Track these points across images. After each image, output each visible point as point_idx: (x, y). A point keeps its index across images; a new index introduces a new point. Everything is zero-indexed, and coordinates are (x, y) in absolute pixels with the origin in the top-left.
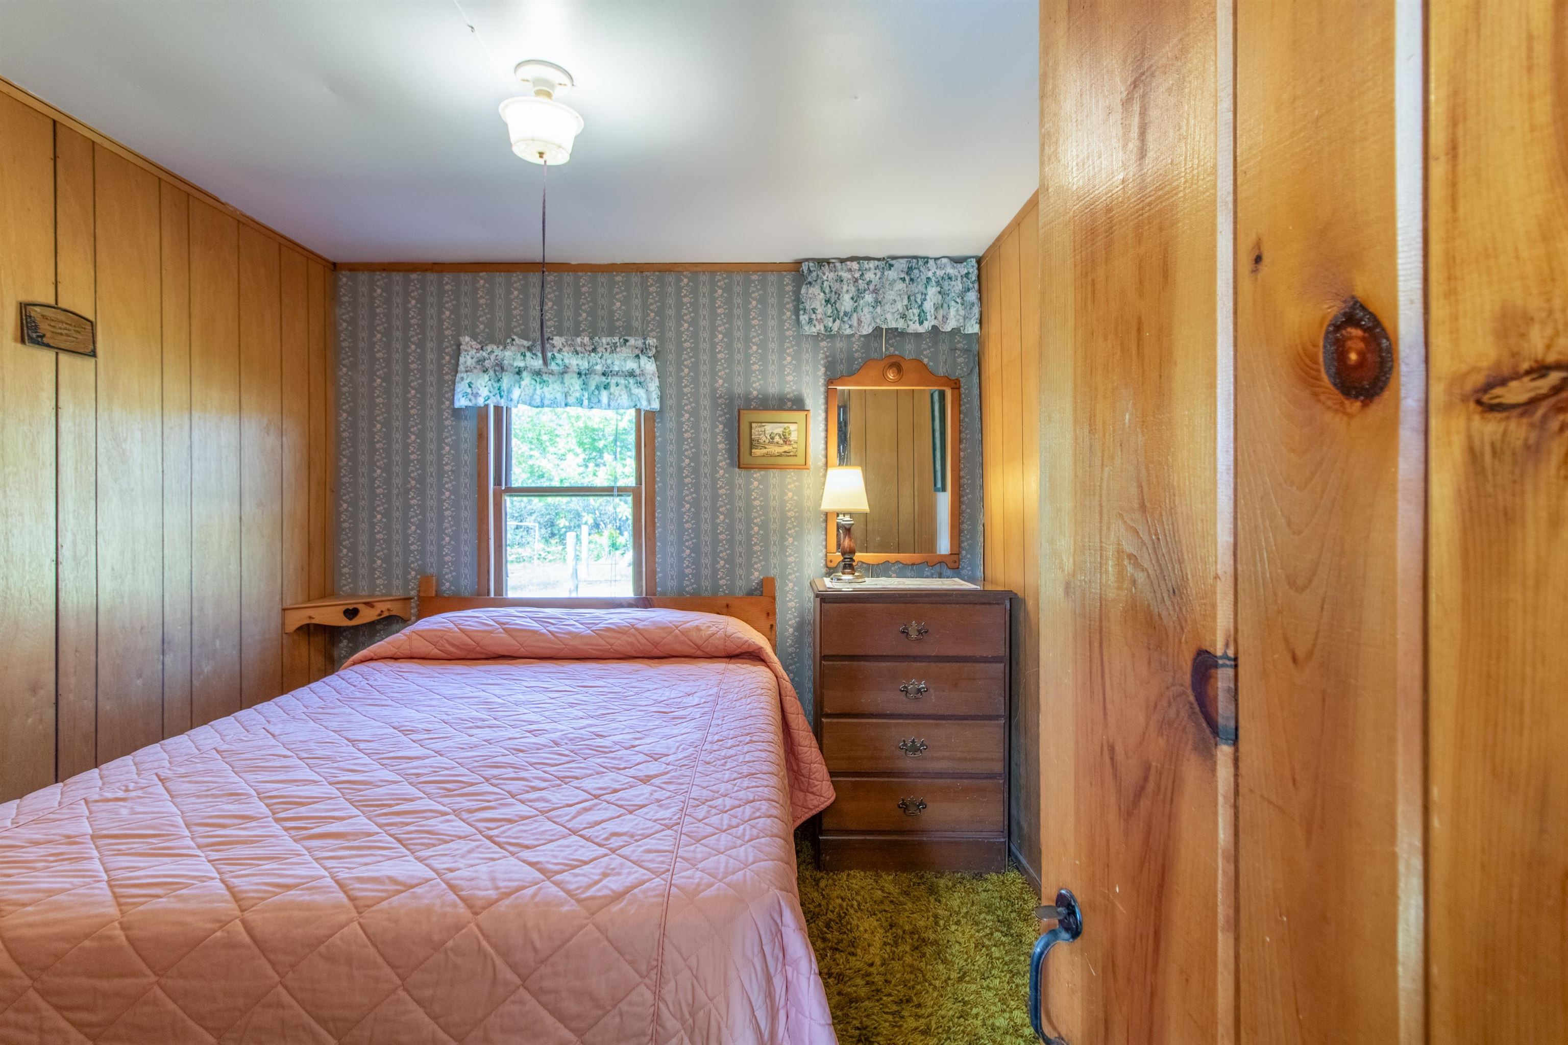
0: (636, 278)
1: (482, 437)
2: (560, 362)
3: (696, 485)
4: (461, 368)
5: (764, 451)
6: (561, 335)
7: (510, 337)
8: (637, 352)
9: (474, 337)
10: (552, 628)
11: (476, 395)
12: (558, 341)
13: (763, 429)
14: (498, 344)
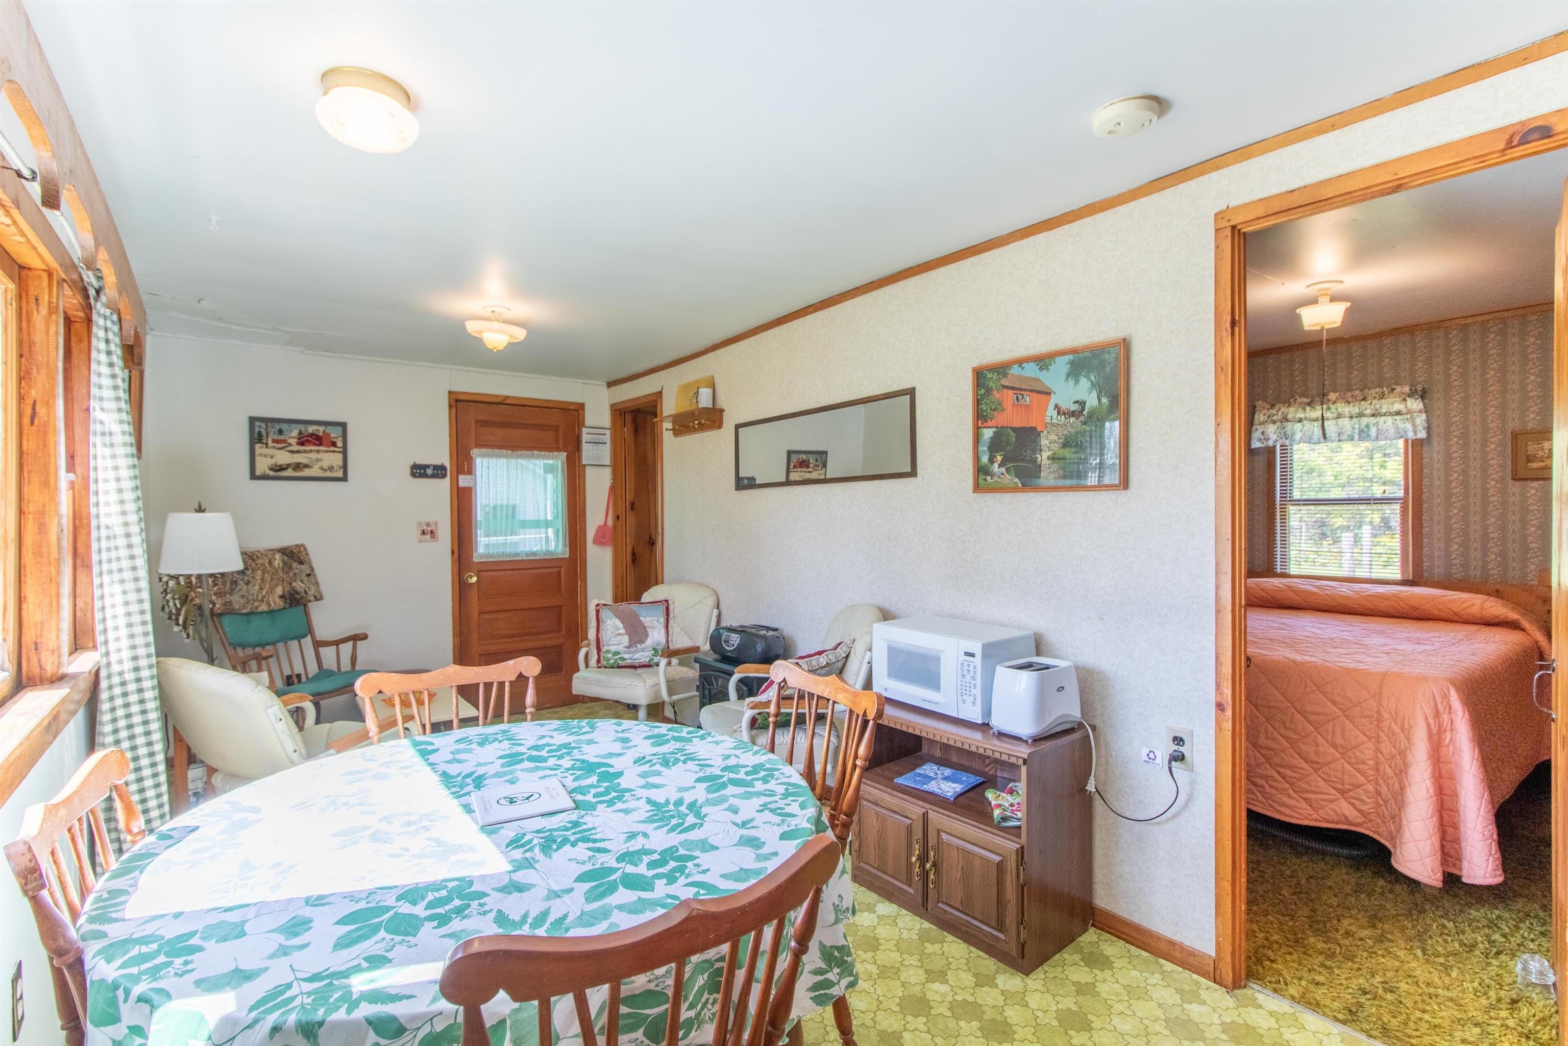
0: (1404, 338)
1: (1271, 466)
2: (1334, 411)
3: (1466, 494)
4: (1256, 422)
5: (1541, 464)
6: (1335, 391)
7: (1293, 397)
8: (1404, 396)
9: (1265, 400)
10: (1328, 592)
11: (1267, 439)
12: (1332, 396)
13: (1540, 446)
14: (1284, 402)
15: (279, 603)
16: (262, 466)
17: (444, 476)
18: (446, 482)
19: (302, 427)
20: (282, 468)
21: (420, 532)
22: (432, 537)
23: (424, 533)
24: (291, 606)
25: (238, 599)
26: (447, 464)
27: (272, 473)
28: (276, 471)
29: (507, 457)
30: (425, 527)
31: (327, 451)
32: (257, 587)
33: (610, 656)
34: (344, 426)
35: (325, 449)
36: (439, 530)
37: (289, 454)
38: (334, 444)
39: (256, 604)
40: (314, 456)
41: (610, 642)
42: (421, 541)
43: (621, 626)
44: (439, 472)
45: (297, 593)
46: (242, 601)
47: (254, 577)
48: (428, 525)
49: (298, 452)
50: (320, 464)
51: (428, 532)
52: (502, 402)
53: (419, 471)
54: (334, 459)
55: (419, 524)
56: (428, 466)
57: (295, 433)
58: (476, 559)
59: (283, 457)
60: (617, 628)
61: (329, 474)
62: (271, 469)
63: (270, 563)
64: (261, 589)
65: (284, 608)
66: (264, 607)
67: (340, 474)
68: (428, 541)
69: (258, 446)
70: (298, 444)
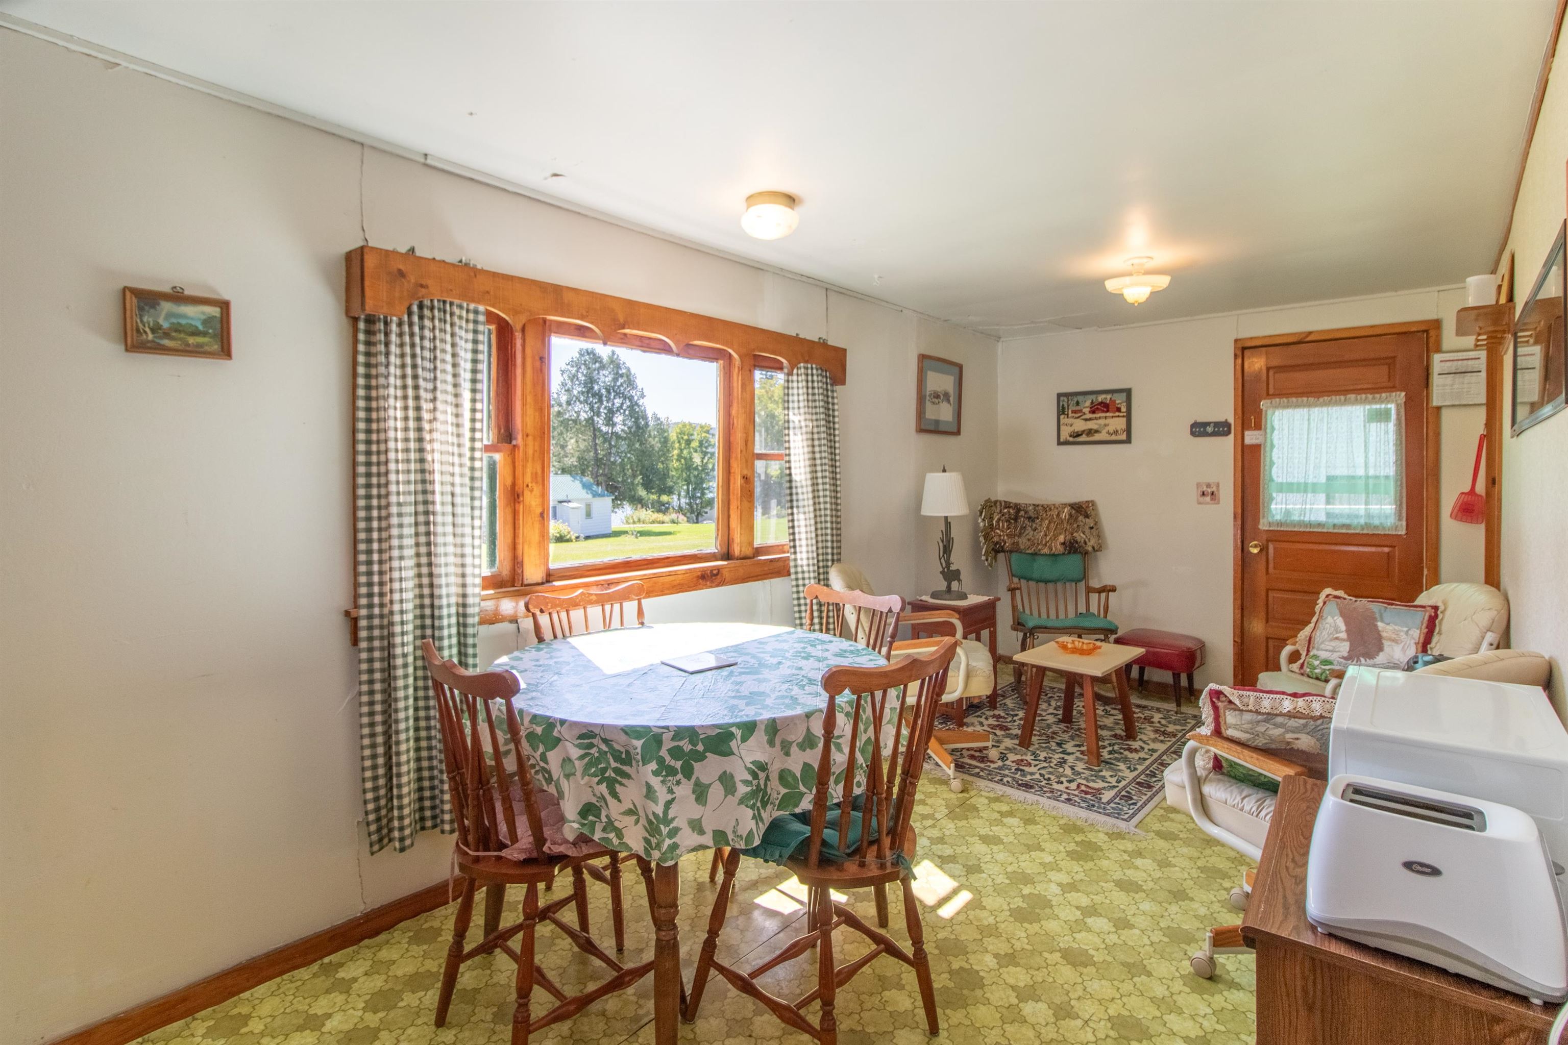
15: (1060, 549)
16: (1065, 436)
17: (1228, 433)
18: (1229, 442)
19: (1093, 397)
20: (1078, 435)
21: (1200, 493)
22: (1212, 499)
23: (1203, 494)
24: (1069, 553)
25: (1024, 541)
26: (1231, 420)
27: (1071, 439)
28: (1074, 437)
29: (1309, 406)
30: (1205, 489)
31: (1113, 417)
32: (1042, 533)
33: (1316, 663)
34: (1128, 392)
35: (1111, 414)
36: (1221, 491)
37: (1083, 422)
38: (1119, 410)
39: (1040, 547)
40: (1102, 422)
41: (1322, 646)
42: (1200, 503)
43: (1343, 627)
44: (1222, 429)
45: (1077, 542)
46: (1028, 543)
47: (1041, 525)
48: (1208, 486)
49: (1090, 419)
50: (1107, 428)
51: (1209, 494)
52: (1301, 341)
53: (1199, 429)
54: (1118, 423)
55: (1198, 485)
56: (1208, 424)
57: (1088, 404)
58: (1263, 526)
59: (1079, 425)
60: (1337, 630)
61: (1114, 438)
62: (1071, 436)
63: (1058, 515)
64: (1046, 535)
65: (1064, 554)
66: (1046, 551)
67: (1124, 437)
68: (1208, 503)
69: (1062, 417)
70: (1090, 412)
